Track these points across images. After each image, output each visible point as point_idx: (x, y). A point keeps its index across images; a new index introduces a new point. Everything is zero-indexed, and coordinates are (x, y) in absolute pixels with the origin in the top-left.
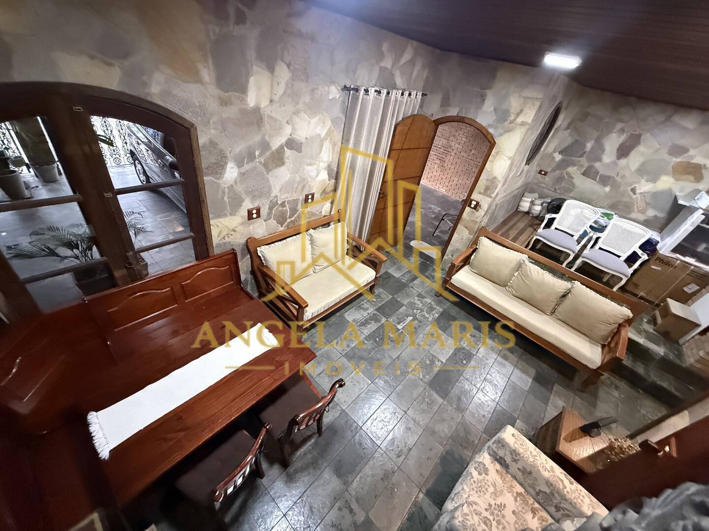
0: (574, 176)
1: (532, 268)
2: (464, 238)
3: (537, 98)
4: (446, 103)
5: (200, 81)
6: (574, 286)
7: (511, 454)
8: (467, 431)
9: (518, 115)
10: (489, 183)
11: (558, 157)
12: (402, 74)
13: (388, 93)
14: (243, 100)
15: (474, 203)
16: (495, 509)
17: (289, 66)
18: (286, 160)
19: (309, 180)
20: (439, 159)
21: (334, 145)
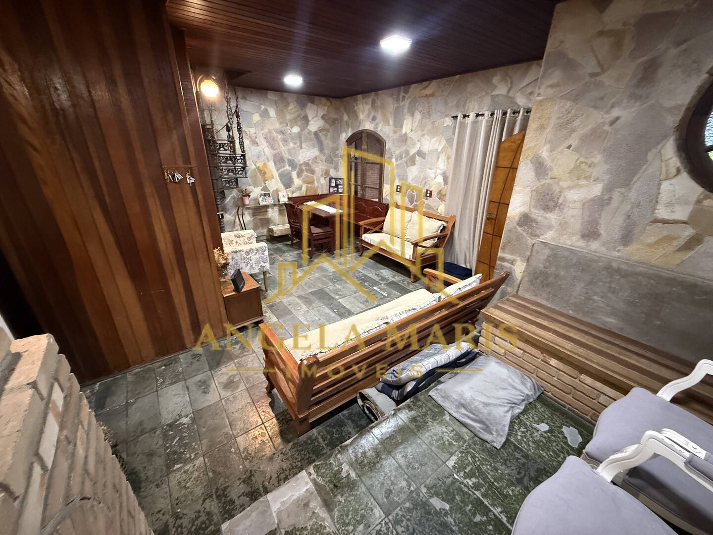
5: (389, 125)
13: (492, 114)
14: (401, 131)
17: (420, 112)
18: (416, 163)
19: (429, 179)
21: (448, 158)
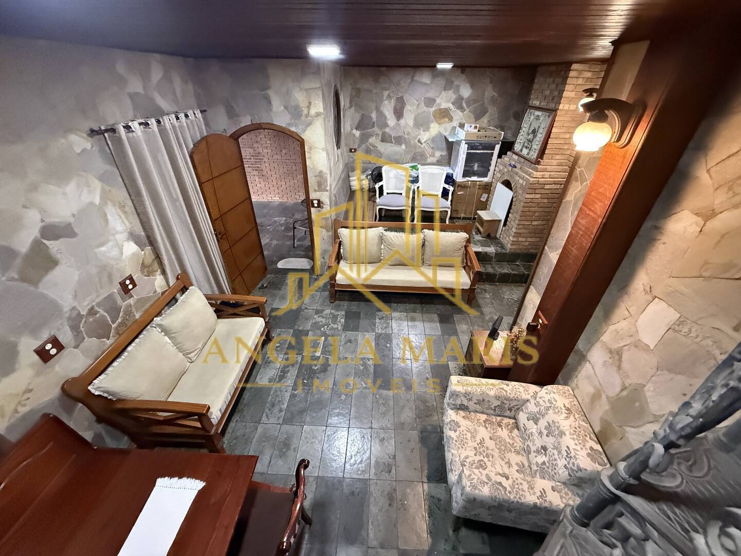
0: (376, 145)
1: (391, 237)
2: (325, 238)
3: (316, 88)
4: (232, 114)
6: (425, 234)
7: (465, 397)
8: (424, 402)
9: (309, 107)
10: (318, 179)
11: (357, 133)
12: (163, 96)
13: (159, 122)
15: (315, 202)
16: (480, 448)
18: (59, 256)
19: (113, 263)
20: (256, 170)
